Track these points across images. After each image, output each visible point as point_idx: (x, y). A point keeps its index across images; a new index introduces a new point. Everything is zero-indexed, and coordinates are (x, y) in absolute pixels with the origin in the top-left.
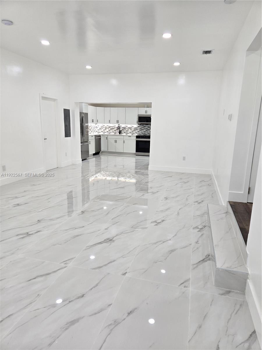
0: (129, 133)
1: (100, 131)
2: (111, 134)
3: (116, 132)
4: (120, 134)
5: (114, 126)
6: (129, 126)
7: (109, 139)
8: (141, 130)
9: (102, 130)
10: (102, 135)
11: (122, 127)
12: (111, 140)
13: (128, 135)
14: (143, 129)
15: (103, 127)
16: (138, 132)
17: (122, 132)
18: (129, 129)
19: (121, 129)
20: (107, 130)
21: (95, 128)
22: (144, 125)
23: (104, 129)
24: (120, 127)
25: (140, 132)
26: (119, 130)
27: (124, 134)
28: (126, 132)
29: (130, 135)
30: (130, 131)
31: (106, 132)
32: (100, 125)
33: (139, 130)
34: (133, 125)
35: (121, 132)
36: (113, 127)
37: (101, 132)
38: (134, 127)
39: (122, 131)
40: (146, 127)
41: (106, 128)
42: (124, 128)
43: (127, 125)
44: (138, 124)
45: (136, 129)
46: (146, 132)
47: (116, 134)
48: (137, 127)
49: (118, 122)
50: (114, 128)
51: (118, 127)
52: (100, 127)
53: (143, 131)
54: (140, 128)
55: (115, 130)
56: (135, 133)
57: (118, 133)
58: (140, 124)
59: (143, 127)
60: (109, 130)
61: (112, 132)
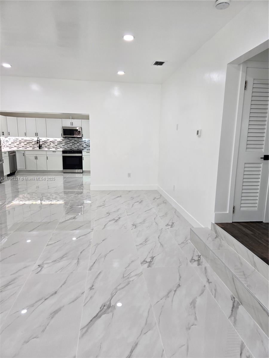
0: (52, 147)
1: (12, 145)
2: (28, 149)
3: (35, 147)
4: (40, 148)
5: (31, 139)
6: (51, 139)
7: (26, 156)
8: (66, 143)
9: (15, 144)
10: (17, 151)
12: (30, 157)
13: (51, 149)
14: (69, 142)
15: (16, 141)
16: (63, 147)
17: (43, 147)
18: (51, 143)
19: (41, 143)
20: (22, 144)
21: (5, 143)
23: (18, 143)
25: (65, 146)
26: (38, 144)
27: (46, 149)
28: (48, 146)
29: (54, 149)
30: (52, 145)
31: (21, 147)
32: (11, 139)
33: (63, 144)
34: (56, 139)
35: (41, 146)
36: (29, 141)
37: (13, 147)
38: (57, 141)
39: (43, 145)
40: (73, 141)
41: (20, 142)
42: (45, 142)
43: (48, 139)
44: (63, 137)
45: (60, 143)
46: (73, 146)
47: (35, 149)
48: (62, 140)
49: (36, 135)
50: (31, 141)
51: (38, 140)
52: (12, 140)
53: (69, 145)
54: (64, 141)
55: (33, 145)
56: (59, 148)
57: (37, 147)
58: (65, 137)
59: (69, 140)
60: (25, 145)
61: (29, 147)
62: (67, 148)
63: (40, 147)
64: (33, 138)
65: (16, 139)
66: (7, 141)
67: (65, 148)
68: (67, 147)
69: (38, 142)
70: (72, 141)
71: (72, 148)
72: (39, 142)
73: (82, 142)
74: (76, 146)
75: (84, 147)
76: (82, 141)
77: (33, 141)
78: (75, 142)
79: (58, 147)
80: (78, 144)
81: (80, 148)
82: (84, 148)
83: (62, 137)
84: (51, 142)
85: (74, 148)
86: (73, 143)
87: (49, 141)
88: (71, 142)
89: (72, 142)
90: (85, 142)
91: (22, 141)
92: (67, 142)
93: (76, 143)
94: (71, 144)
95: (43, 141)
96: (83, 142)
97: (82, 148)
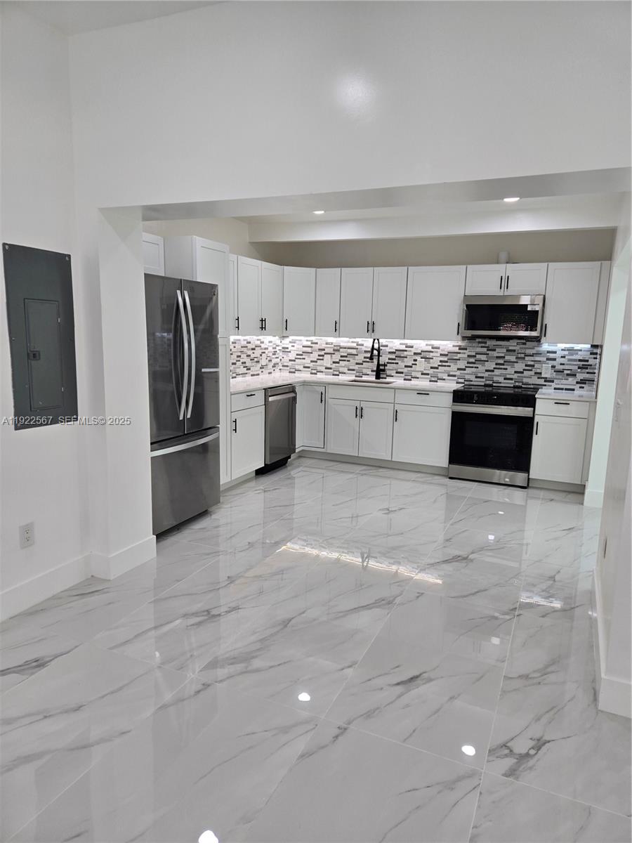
0: (419, 375)
1: (299, 364)
3: (365, 371)
4: (378, 377)
5: (354, 345)
6: (421, 345)
7: (330, 401)
8: (474, 361)
9: (307, 361)
10: (305, 384)
11: (388, 350)
12: (342, 408)
13: (414, 382)
14: (483, 357)
15: (309, 350)
16: (458, 373)
17: (388, 372)
18: (418, 358)
19: (383, 360)
20: (327, 361)
21: (280, 354)
22: (490, 343)
23: (315, 356)
24: (379, 350)
25: (468, 370)
26: (375, 361)
27: (398, 381)
28: (406, 370)
29: (424, 383)
30: (422, 365)
31: (323, 369)
32: (296, 343)
33: (462, 364)
34: (436, 343)
35: (384, 370)
36: (350, 351)
37: (301, 368)
38: (440, 351)
39: (389, 367)
40: (500, 352)
41: (322, 353)
42: (398, 355)
43: (409, 342)
44: (464, 338)
45: (449, 358)
46: (497, 372)
47: (365, 377)
48: (457, 349)
49: (371, 328)
50: (354, 352)
51: (373, 348)
52: (298, 348)
53: (481, 368)
54: (467, 352)
55: (357, 364)
56: (445, 377)
57: (370, 373)
58: (473, 338)
59: (485, 350)
60: (334, 362)
61: (345, 370)
62: (473, 378)
63: (380, 372)
64: (360, 340)
65: (309, 344)
66: (285, 350)
67: (467, 377)
68: (476, 376)
69: (374, 354)
70: (495, 354)
71: (495, 379)
72: (379, 355)
73: (537, 359)
74: (510, 371)
75: (543, 376)
76: (539, 354)
77: (361, 352)
78: (507, 358)
79: (440, 376)
80: (520, 366)
81: (525, 380)
82: (541, 381)
83: (460, 337)
84: (420, 354)
85: (501, 379)
86: (501, 361)
87: (413, 350)
88: (492, 357)
89: (497, 357)
90: (552, 356)
91: (327, 351)
92: (478, 356)
93: (513, 358)
94: (491, 365)
95: (390, 353)
96: (545, 359)
97: (535, 380)
